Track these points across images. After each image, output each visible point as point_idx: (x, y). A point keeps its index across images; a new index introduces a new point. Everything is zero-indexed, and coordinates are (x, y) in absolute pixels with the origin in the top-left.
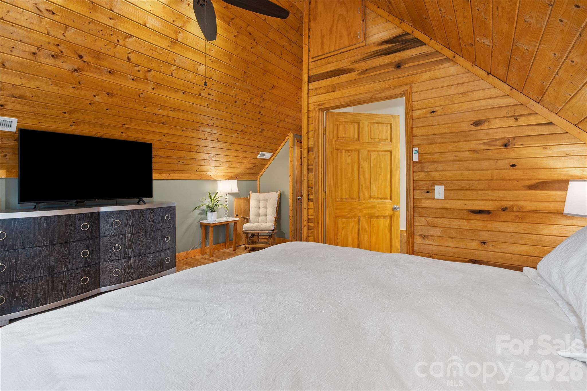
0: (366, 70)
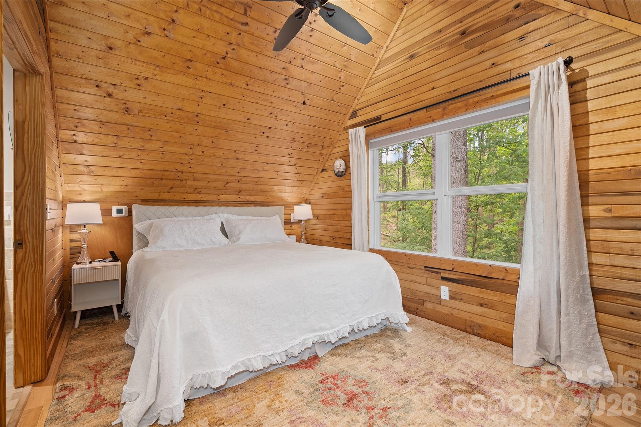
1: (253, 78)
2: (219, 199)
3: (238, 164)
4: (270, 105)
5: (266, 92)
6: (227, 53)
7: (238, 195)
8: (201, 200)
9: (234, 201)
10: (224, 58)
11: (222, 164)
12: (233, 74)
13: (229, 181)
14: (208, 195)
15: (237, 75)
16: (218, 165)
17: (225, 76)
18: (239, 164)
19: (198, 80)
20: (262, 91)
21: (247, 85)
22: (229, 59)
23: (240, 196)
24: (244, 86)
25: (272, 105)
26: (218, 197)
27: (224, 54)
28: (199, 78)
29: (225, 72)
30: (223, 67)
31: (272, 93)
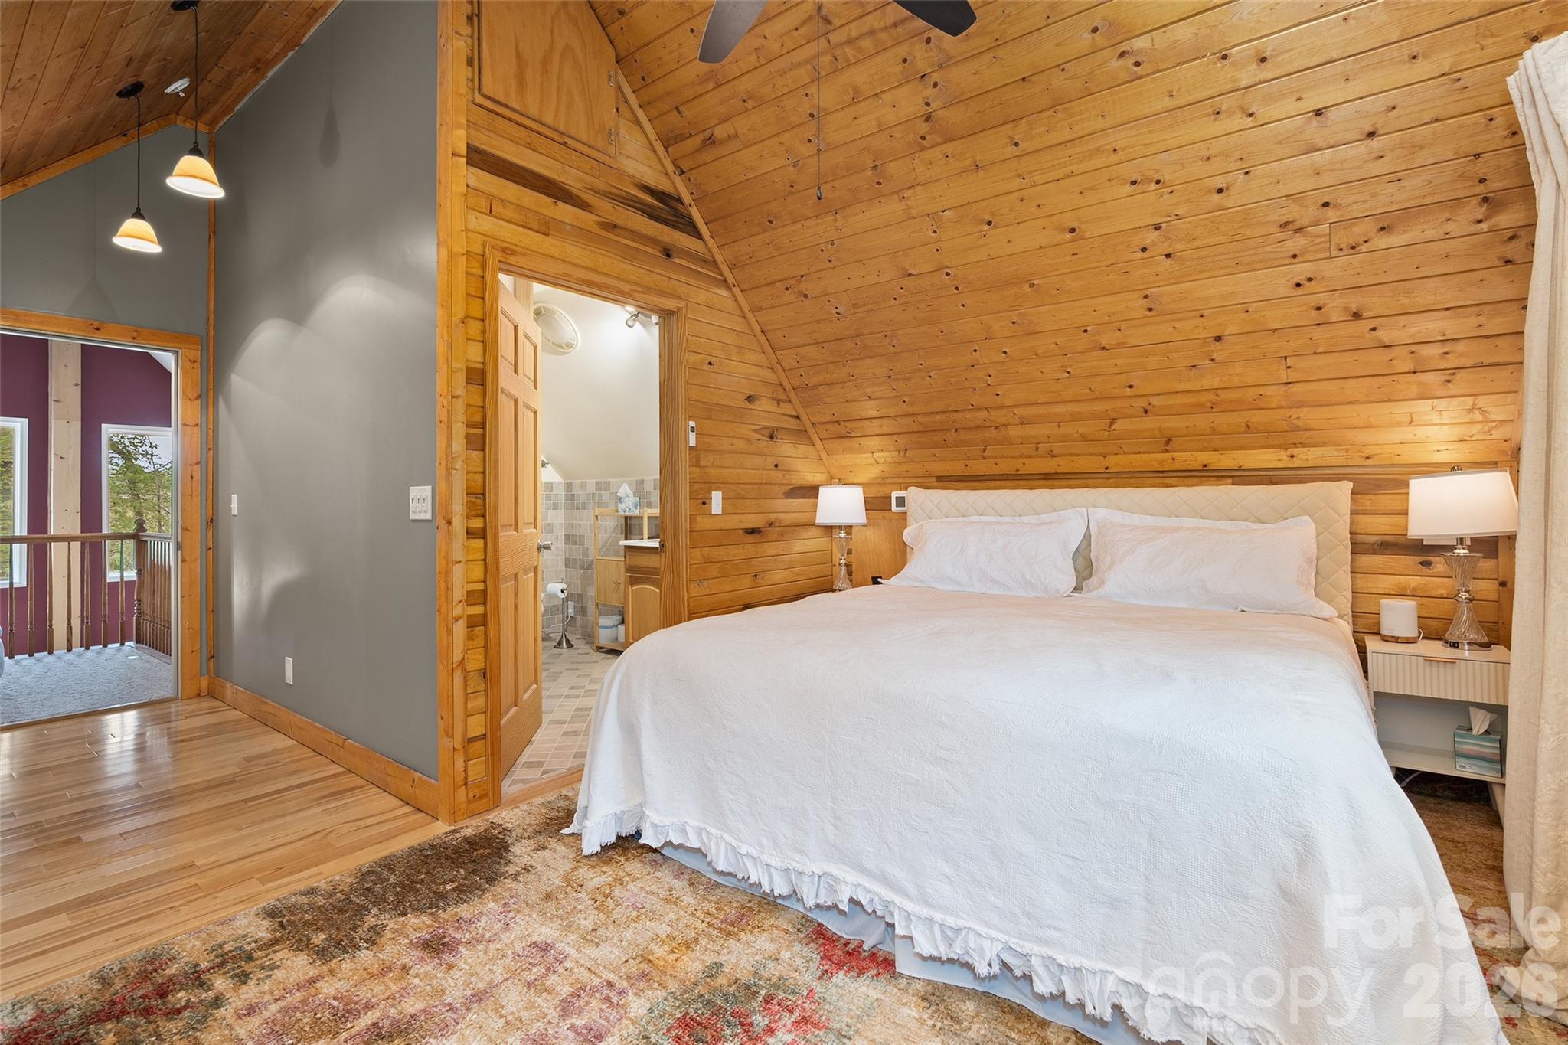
0: (615, 226)
1: (1021, 119)
2: (1107, 468)
3: (1114, 361)
4: (1114, 158)
5: (1080, 129)
6: (928, 104)
7: (1167, 451)
8: (1056, 473)
9: (1158, 472)
10: (928, 118)
11: (1068, 372)
12: (968, 139)
13: (1115, 415)
14: (1074, 458)
15: (977, 136)
16: (1058, 375)
17: (953, 157)
18: (1119, 362)
19: (908, 198)
20: (1067, 135)
21: (1016, 144)
22: (938, 112)
23: (1175, 455)
24: (1011, 150)
25: (1120, 156)
26: (1106, 462)
27: (925, 110)
28: (907, 193)
29: (950, 148)
30: (939, 140)
31: (1100, 124)
